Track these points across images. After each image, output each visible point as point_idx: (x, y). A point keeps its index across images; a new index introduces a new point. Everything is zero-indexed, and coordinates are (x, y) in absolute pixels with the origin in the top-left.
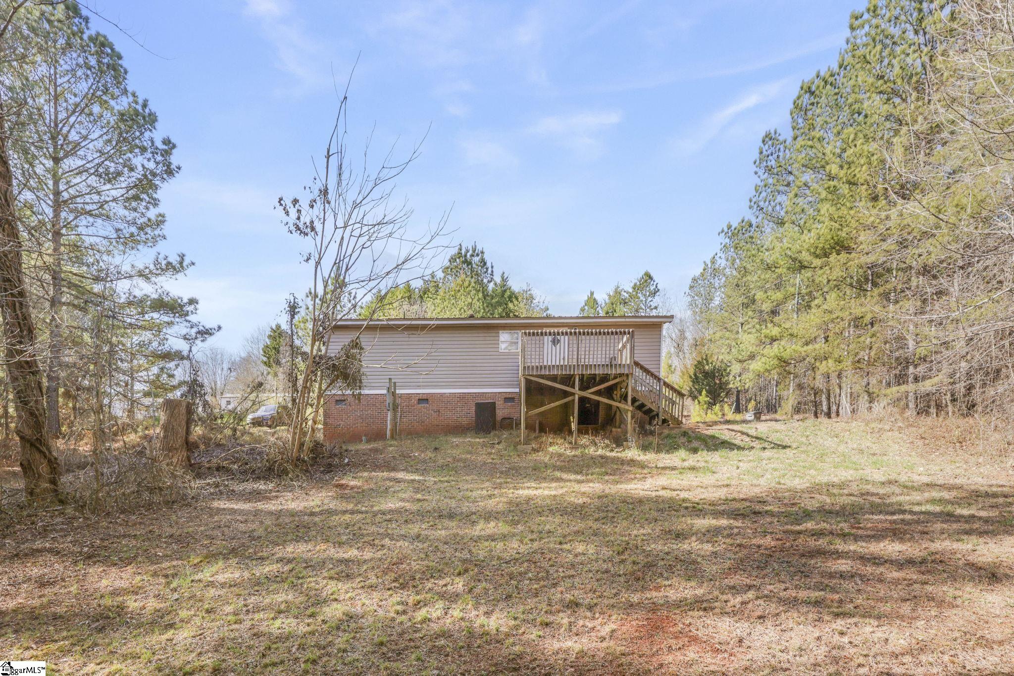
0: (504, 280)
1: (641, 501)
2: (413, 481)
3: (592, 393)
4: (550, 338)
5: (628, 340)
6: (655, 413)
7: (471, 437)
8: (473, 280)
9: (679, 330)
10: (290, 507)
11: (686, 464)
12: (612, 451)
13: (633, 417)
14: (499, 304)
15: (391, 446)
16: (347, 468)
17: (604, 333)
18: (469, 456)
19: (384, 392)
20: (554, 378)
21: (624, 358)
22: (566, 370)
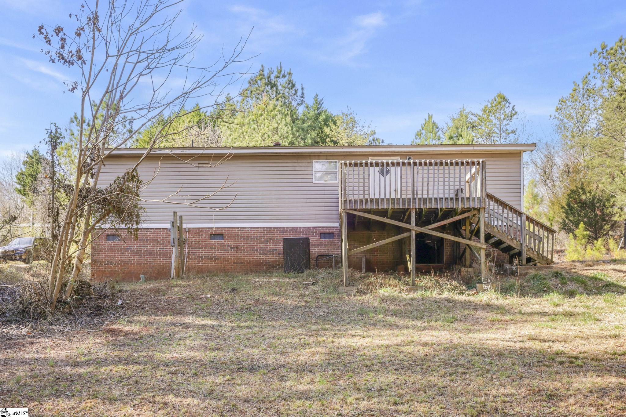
0: (318, 102)
1: (500, 354)
2: (204, 326)
3: (433, 229)
4: (377, 169)
5: (477, 172)
6: (516, 251)
7: (279, 277)
8: (279, 103)
9: (546, 156)
10: (48, 356)
11: (560, 309)
12: (462, 293)
13: (487, 256)
14: (313, 128)
15: (176, 286)
16: (121, 311)
17: (447, 164)
18: (275, 298)
19: (169, 226)
20: (383, 213)
21: (473, 190)
22: (398, 203)
